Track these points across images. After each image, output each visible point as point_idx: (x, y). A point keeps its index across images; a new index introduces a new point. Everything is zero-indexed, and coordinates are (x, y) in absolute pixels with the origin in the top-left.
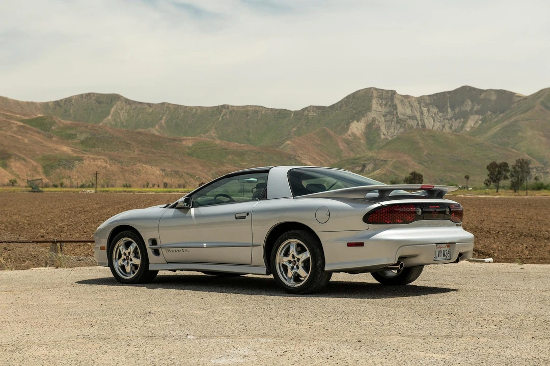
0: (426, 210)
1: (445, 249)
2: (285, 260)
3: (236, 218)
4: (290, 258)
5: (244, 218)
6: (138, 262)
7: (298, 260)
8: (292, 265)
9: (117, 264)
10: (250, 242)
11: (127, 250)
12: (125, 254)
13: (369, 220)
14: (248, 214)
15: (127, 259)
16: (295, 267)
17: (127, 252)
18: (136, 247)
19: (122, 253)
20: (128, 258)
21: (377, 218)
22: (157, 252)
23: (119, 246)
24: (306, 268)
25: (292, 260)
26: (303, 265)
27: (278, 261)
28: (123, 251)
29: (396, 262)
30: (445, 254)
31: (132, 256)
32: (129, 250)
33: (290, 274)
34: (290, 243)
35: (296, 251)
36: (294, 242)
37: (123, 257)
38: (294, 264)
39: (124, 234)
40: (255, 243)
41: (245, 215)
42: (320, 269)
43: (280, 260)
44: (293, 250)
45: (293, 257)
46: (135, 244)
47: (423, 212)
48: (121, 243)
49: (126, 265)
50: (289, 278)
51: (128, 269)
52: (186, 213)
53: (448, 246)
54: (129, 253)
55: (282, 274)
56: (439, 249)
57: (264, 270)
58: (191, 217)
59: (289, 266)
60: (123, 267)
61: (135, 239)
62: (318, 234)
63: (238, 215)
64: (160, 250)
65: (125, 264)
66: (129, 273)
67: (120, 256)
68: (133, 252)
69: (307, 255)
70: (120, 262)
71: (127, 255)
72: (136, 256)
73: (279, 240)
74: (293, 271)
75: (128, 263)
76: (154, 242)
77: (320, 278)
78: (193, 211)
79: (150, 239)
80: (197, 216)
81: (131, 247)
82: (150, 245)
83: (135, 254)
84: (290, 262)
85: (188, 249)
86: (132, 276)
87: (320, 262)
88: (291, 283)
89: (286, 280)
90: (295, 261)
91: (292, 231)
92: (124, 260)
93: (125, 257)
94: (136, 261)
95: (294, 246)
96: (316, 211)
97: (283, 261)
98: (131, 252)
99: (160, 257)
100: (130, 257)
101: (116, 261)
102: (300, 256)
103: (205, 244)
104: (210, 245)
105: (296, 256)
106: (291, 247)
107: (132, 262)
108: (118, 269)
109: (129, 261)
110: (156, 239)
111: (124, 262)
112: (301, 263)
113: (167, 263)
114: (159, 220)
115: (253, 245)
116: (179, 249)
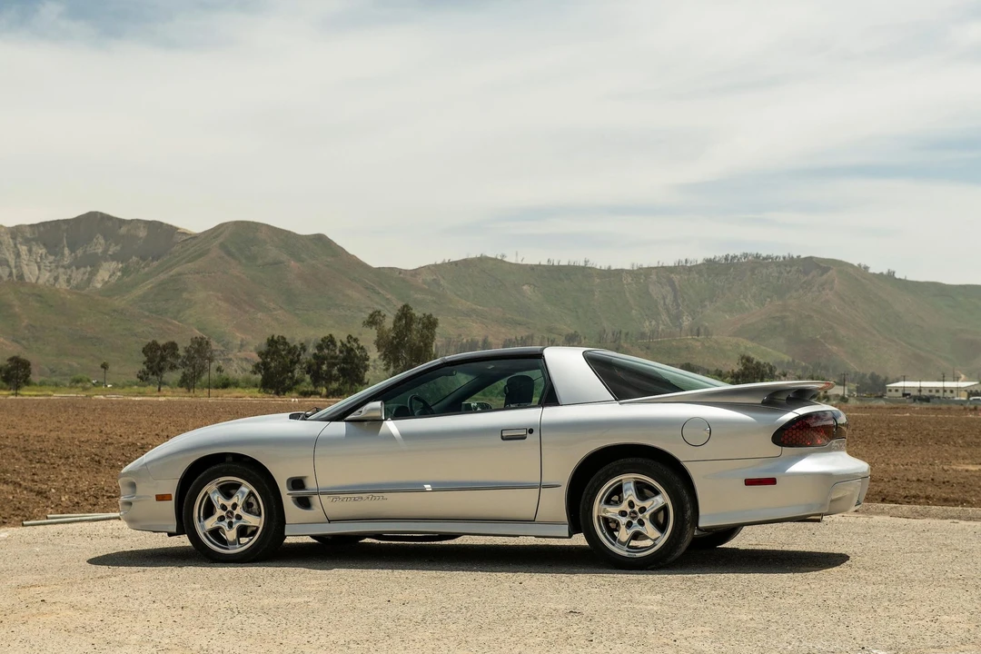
2: (612, 512)
3: (503, 438)
4: (623, 507)
5: (523, 438)
6: (256, 521)
7: (643, 510)
8: (627, 519)
10: (537, 480)
11: (228, 499)
12: (224, 507)
13: (783, 440)
14: (531, 431)
15: (228, 517)
16: (635, 522)
17: (228, 504)
18: (251, 494)
19: (216, 504)
20: (230, 516)
21: (794, 437)
22: (304, 503)
23: (206, 494)
24: (660, 525)
25: (629, 510)
26: (652, 519)
27: (595, 512)
28: (220, 501)
31: (239, 511)
32: (234, 500)
33: (624, 535)
34: (621, 480)
35: (638, 495)
36: (628, 480)
37: (219, 512)
39: (223, 470)
40: (545, 481)
41: (524, 433)
44: (630, 494)
45: (631, 504)
46: (246, 488)
48: (213, 486)
49: (224, 528)
50: (620, 542)
51: (231, 535)
55: (604, 534)
57: (565, 530)
58: (390, 437)
60: (216, 533)
61: (252, 478)
62: (688, 466)
63: (506, 434)
64: (315, 499)
65: (223, 526)
66: (233, 543)
67: (211, 512)
68: (243, 504)
69: (662, 499)
71: (229, 508)
72: (253, 511)
73: (600, 476)
74: (632, 530)
75: (230, 524)
76: (297, 483)
78: (392, 426)
79: (290, 479)
80: (406, 436)
81: (239, 493)
82: (290, 490)
83: (249, 507)
84: (623, 514)
85: (385, 495)
86: (241, 548)
87: (689, 513)
88: (625, 551)
89: (613, 545)
90: (634, 512)
91: (629, 460)
92: (221, 518)
93: (224, 513)
94: (252, 520)
95: (632, 485)
96: (684, 424)
97: (608, 512)
98: (240, 503)
99: (315, 513)
100: (235, 513)
101: (200, 521)
102: (647, 504)
103: (429, 486)
104: (440, 487)
105: (638, 504)
106: (625, 487)
107: (241, 523)
108: (205, 535)
109: (234, 520)
110: (305, 477)
111: (223, 523)
112: (648, 516)
113: (329, 521)
114: (315, 442)
115: (541, 486)
116: (364, 496)
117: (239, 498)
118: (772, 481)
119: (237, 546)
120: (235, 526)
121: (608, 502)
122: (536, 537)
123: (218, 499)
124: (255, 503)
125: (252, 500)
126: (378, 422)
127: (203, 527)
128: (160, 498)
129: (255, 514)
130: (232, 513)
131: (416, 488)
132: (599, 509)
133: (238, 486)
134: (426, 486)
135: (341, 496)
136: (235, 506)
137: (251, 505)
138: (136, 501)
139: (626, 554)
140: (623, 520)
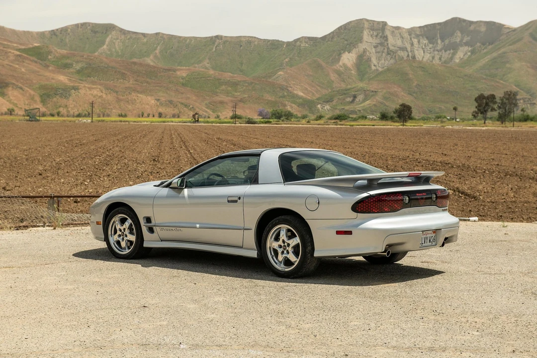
0: (412, 198)
1: (431, 235)
2: (275, 245)
3: (228, 201)
4: (280, 242)
5: (236, 201)
6: (133, 238)
7: (289, 245)
8: (282, 249)
9: (113, 239)
10: (242, 226)
11: (122, 226)
12: (120, 230)
13: (357, 209)
14: (239, 198)
16: (285, 252)
17: (122, 228)
18: (131, 224)
19: (118, 228)
20: (123, 235)
21: (365, 207)
22: (151, 230)
23: (114, 222)
24: (296, 253)
25: (283, 245)
26: (293, 250)
27: (268, 245)
28: (118, 227)
29: (383, 250)
30: (431, 240)
31: (127, 232)
32: (124, 227)
33: (281, 258)
34: (280, 228)
35: (287, 237)
36: (284, 228)
37: (119, 233)
38: (285, 249)
39: (120, 211)
40: (246, 226)
41: (236, 199)
42: (309, 255)
43: (271, 244)
44: (283, 235)
45: (284, 242)
46: (129, 221)
47: (410, 200)
48: (116, 219)
49: (121, 241)
50: (279, 261)
51: (123, 244)
52: (180, 193)
53: (434, 232)
54: (124, 229)
55: (272, 257)
56: (425, 236)
58: (184, 197)
59: (280, 251)
60: (118, 243)
61: (130, 216)
62: (309, 222)
63: (230, 199)
64: (154, 228)
65: (120, 239)
66: (125, 249)
67: (115, 232)
68: (128, 229)
69: (296, 241)
70: (116, 237)
71: (123, 231)
72: (131, 233)
73: (270, 224)
74: (284, 255)
75: (123, 239)
76: (148, 220)
77: (309, 263)
79: (144, 217)
80: (190, 197)
81: (126, 223)
82: (145, 223)
83: (130, 230)
84: (280, 246)
85: (182, 229)
86: (127, 251)
87: (309, 248)
88: (281, 267)
89: (276, 264)
90: (285, 246)
91: (283, 217)
92: (120, 236)
94: (131, 238)
95: (285, 231)
96: (307, 197)
98: (126, 228)
99: (155, 235)
100: (125, 233)
101: (111, 236)
102: (290, 242)
104: (202, 226)
105: (287, 241)
106: (281, 232)
107: (127, 238)
108: (114, 244)
109: (124, 237)
110: (151, 217)
112: (291, 249)
113: (162, 241)
114: (154, 197)
115: (244, 229)
116: (173, 228)
118: (350, 233)
120: (125, 241)
125: (131, 227)
128: (98, 223)
129: (133, 234)
130: (123, 233)
131: (193, 226)
135: (165, 228)
137: (133, 230)
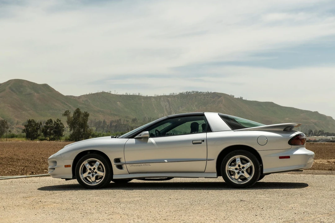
3: (193, 144)
5: (200, 143)
6: (102, 174)
7: (243, 168)
8: (238, 171)
10: (205, 157)
11: (92, 166)
12: (90, 169)
13: (291, 143)
14: (203, 141)
15: (92, 173)
16: (240, 172)
17: (92, 168)
18: (100, 164)
19: (88, 169)
22: (120, 167)
23: (84, 165)
24: (250, 173)
25: (238, 168)
31: (96, 170)
32: (94, 167)
34: (236, 157)
35: (241, 163)
36: (238, 158)
39: (90, 156)
40: (209, 158)
41: (200, 141)
44: (238, 162)
45: (239, 166)
46: (98, 162)
48: (86, 162)
49: (91, 177)
51: (93, 179)
55: (229, 176)
57: (215, 175)
58: (152, 144)
61: (101, 159)
62: (259, 152)
63: (194, 142)
64: (124, 166)
69: (250, 164)
70: (86, 175)
71: (92, 170)
74: (239, 175)
76: (117, 160)
78: (152, 140)
79: (115, 159)
80: (158, 143)
81: (96, 164)
82: (115, 163)
84: (236, 169)
85: (150, 164)
89: (233, 180)
90: (240, 169)
92: (90, 173)
93: (90, 171)
94: (100, 174)
95: (239, 159)
96: (258, 138)
97: (231, 168)
98: (96, 168)
99: (124, 170)
100: (95, 171)
101: (81, 174)
102: (245, 166)
103: (166, 161)
104: (170, 161)
105: (242, 166)
106: (237, 160)
107: (96, 175)
108: (83, 179)
109: (94, 174)
110: (120, 158)
111: (90, 175)
112: (245, 170)
113: (129, 174)
114: (124, 146)
115: (207, 160)
116: (142, 164)
117: (96, 166)
118: (289, 157)
119: (95, 183)
120: (95, 176)
121: (230, 165)
122: (205, 178)
123: (88, 166)
124: (101, 168)
125: (100, 166)
126: (146, 138)
127: (82, 176)
128: (66, 166)
129: (101, 171)
130: (93, 171)
131: (162, 161)
132: (228, 168)
133: (95, 162)
134: (165, 161)
135: (134, 164)
136: (94, 169)
137: (100, 168)
138: (57, 168)
139: (238, 183)
140: (236, 171)
